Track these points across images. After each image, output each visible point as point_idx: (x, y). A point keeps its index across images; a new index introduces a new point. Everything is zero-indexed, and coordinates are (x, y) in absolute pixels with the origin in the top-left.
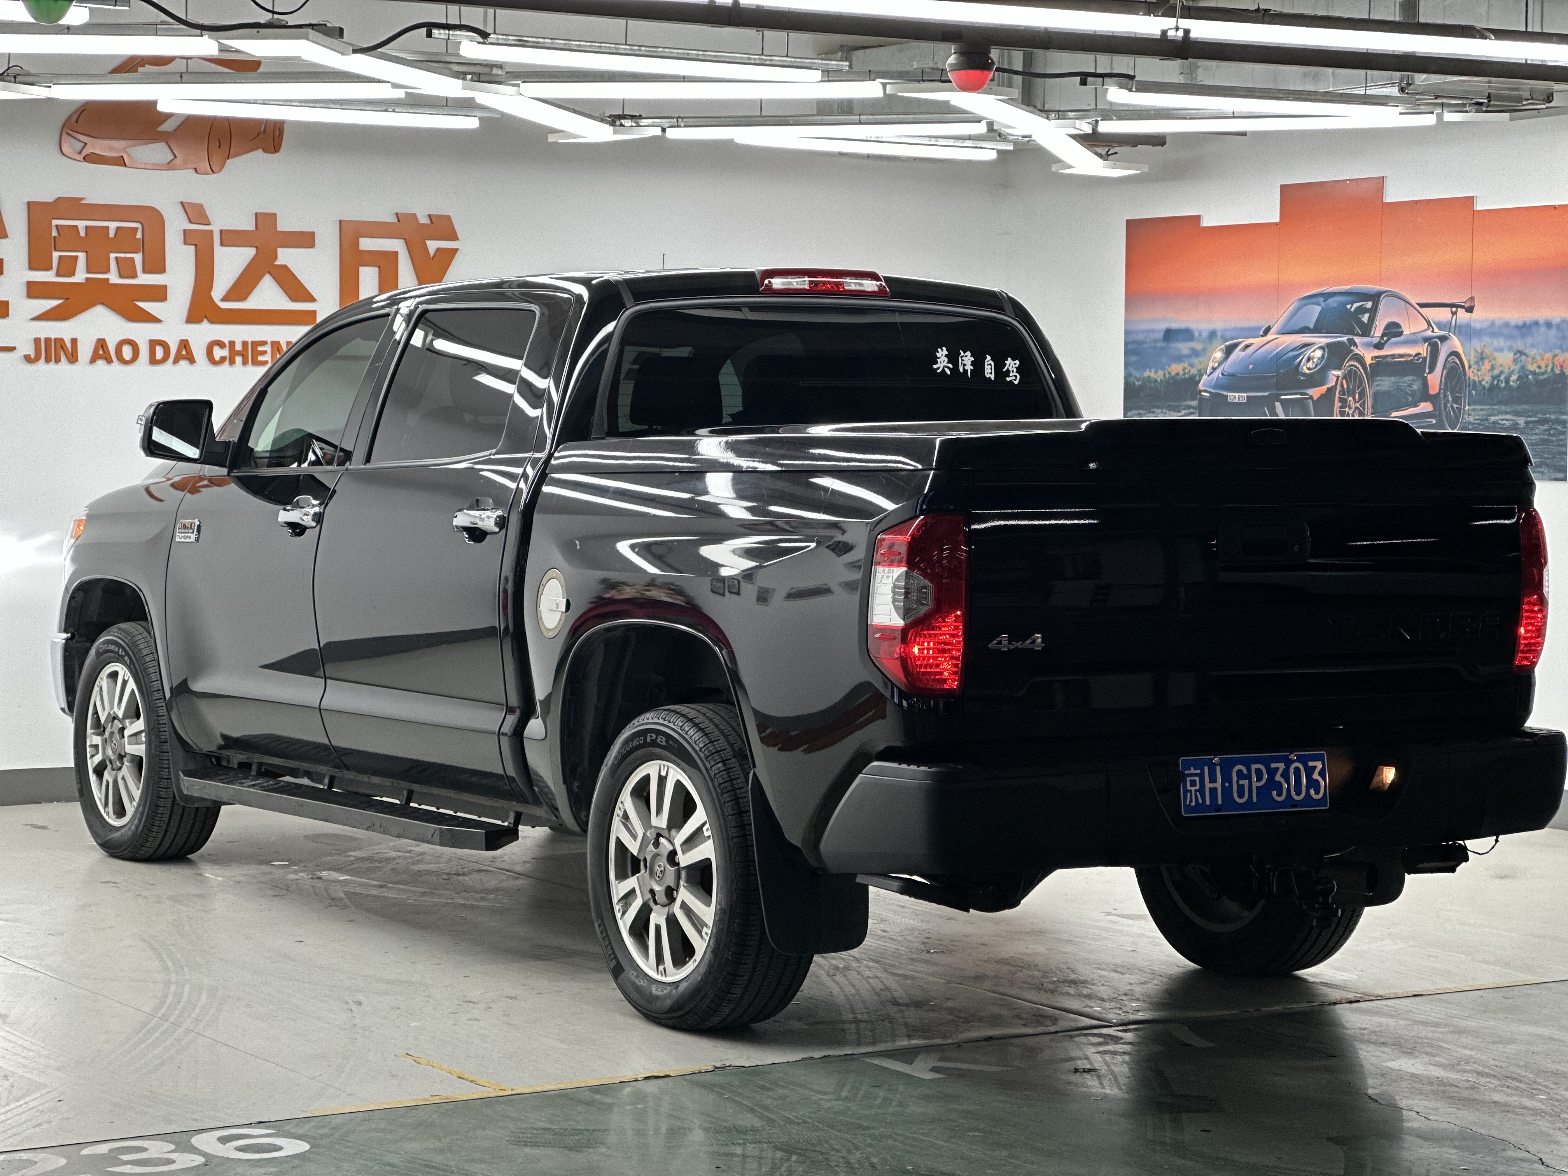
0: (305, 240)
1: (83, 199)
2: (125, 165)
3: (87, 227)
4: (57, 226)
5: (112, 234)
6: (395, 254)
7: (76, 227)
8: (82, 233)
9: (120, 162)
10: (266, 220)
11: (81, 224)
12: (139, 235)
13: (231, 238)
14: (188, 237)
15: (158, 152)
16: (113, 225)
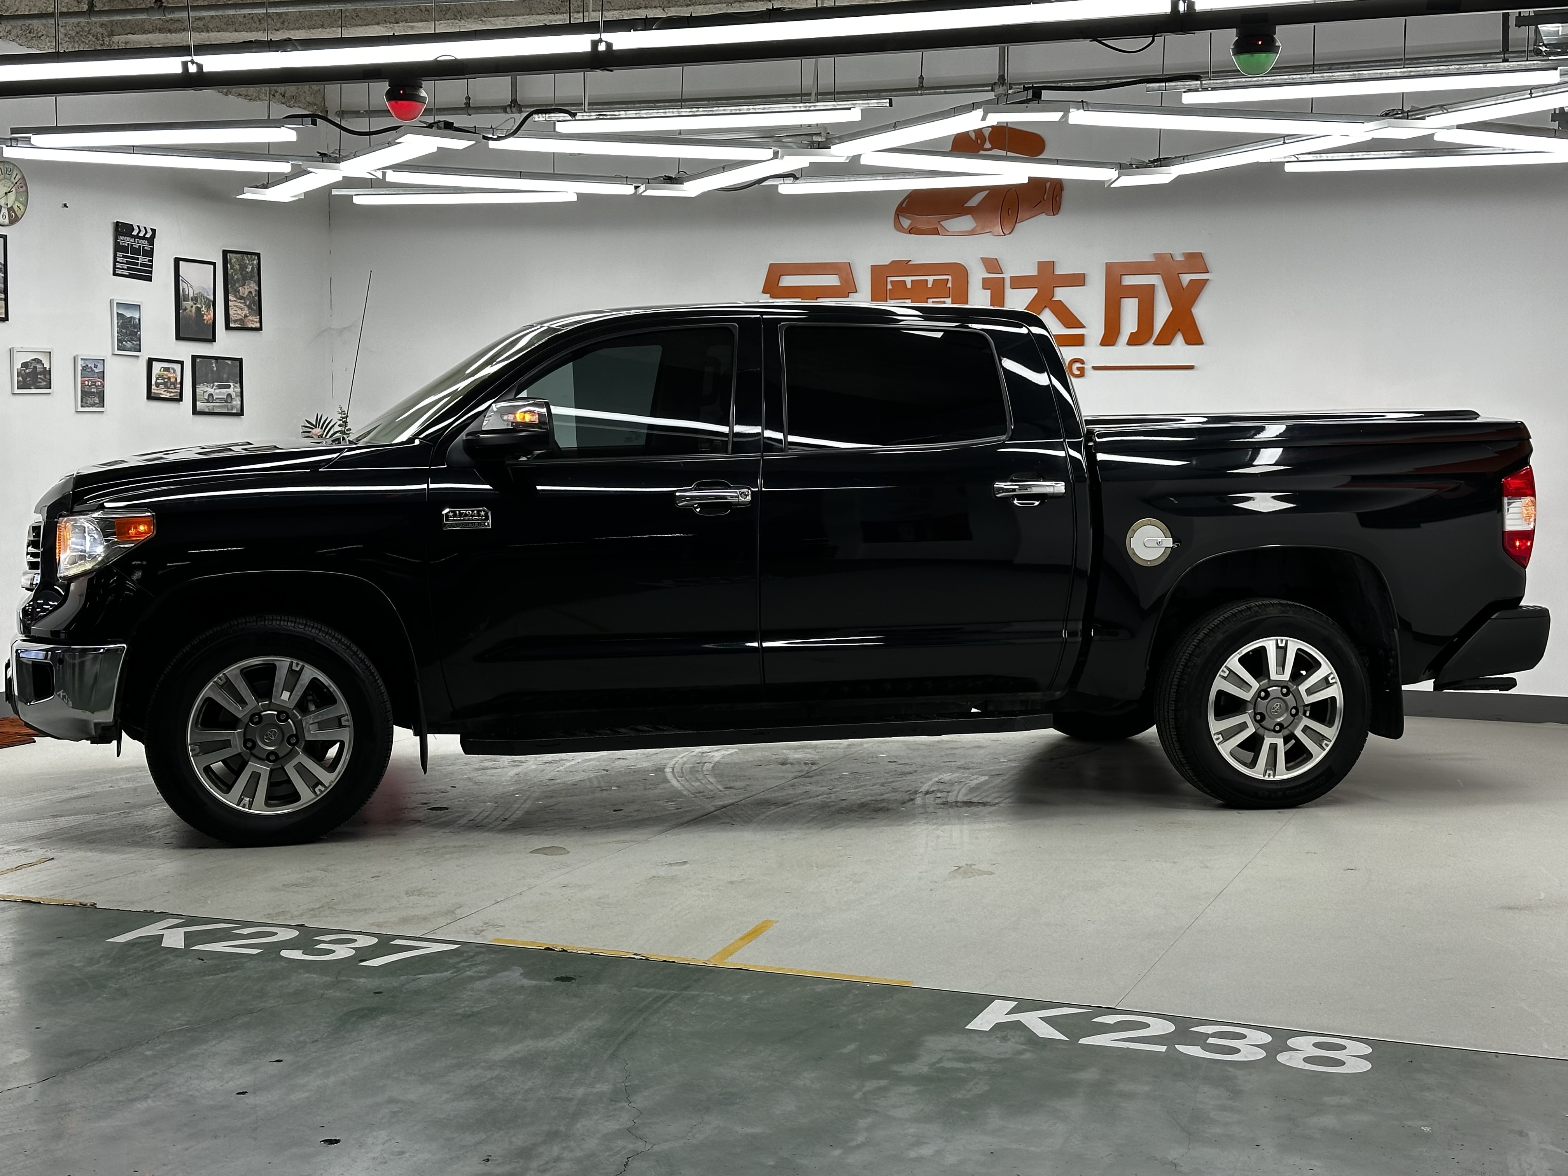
0: (1078, 280)
1: (910, 261)
2: (939, 235)
3: (912, 281)
4: (891, 281)
5: (930, 285)
6: (1153, 287)
7: (905, 281)
8: (909, 286)
9: (936, 232)
10: (1046, 267)
11: (908, 280)
12: (950, 285)
13: (1019, 283)
14: (986, 284)
15: (966, 222)
16: (931, 279)
